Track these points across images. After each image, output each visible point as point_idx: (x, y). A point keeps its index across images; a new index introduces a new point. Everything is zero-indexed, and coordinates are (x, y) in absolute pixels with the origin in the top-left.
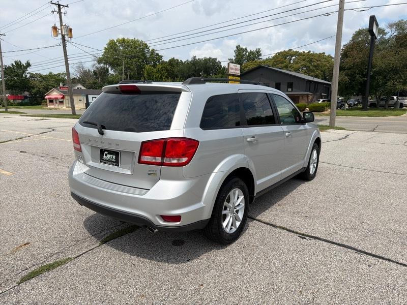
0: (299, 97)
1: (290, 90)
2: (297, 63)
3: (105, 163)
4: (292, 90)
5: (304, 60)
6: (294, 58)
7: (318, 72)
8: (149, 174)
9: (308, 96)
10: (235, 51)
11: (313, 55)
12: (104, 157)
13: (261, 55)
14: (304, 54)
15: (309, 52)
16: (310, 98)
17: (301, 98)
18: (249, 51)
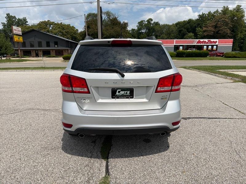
0: (63, 51)
1: (56, 46)
2: (55, 29)
3: (118, 98)
4: (58, 46)
5: (59, 28)
6: (52, 26)
7: (69, 36)
8: (162, 99)
9: (68, 50)
10: (6, 18)
11: (64, 25)
12: (117, 93)
13: (27, 22)
14: (58, 24)
15: (61, 23)
16: (69, 51)
17: (64, 51)
18: (17, 18)
